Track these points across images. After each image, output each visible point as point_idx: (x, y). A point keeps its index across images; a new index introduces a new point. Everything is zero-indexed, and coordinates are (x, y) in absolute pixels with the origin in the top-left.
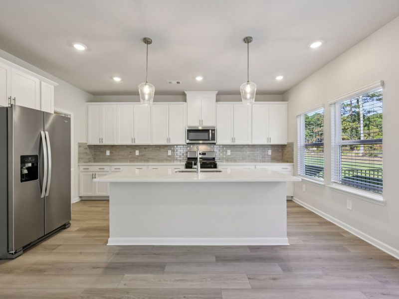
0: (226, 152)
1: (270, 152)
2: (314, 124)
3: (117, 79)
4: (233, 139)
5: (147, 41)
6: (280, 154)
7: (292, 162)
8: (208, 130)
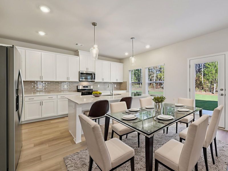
0: (97, 86)
1: (115, 86)
2: (137, 74)
3: (42, 33)
4: (103, 79)
5: (94, 24)
6: (119, 86)
7: (126, 90)
8: (92, 74)
